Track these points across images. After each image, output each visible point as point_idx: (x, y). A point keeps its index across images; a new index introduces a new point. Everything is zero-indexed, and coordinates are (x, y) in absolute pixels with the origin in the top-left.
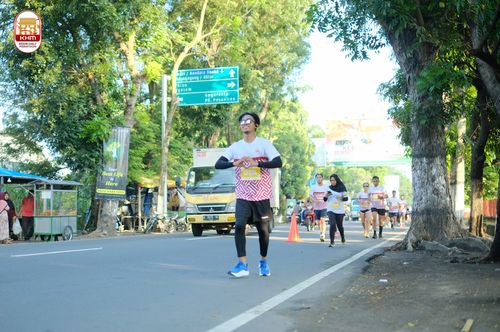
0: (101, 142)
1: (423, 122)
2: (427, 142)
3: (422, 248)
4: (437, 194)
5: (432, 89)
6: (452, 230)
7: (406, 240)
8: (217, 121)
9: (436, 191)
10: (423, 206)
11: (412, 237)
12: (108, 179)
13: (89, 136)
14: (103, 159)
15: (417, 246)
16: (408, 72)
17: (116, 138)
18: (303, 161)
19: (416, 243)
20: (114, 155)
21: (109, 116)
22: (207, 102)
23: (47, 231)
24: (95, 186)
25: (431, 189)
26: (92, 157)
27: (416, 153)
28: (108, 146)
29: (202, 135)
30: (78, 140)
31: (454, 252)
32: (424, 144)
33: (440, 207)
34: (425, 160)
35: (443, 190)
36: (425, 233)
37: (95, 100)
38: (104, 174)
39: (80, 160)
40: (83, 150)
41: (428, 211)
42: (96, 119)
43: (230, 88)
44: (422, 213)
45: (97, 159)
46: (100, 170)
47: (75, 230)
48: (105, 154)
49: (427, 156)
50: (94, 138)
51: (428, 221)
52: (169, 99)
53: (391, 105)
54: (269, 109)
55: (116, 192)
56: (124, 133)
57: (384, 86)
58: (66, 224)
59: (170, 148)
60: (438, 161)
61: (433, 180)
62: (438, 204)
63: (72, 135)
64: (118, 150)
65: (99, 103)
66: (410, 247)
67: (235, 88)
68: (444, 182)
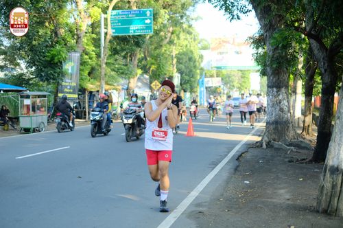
0: (61, 63)
1: (274, 66)
2: (277, 78)
3: (272, 146)
4: (282, 112)
5: (280, 45)
6: (291, 134)
7: (262, 140)
8: (138, 44)
9: (281, 110)
10: (273, 119)
11: (266, 139)
12: (66, 87)
13: (52, 59)
14: (62, 74)
15: (268, 144)
16: (266, 32)
17: (70, 60)
18: (195, 67)
19: (268, 143)
20: (70, 71)
21: (66, 45)
22: (131, 33)
23: (28, 126)
24: (57, 92)
25: (278, 108)
26: (55, 72)
27: (270, 85)
28: (65, 64)
29: (127, 53)
30: (46, 61)
31: (292, 150)
32: (274, 79)
33: (284, 120)
34: (275, 89)
35: (286, 109)
36: (274, 136)
37: (56, 34)
38: (63, 84)
39: (47, 75)
40: (49, 68)
41: (276, 122)
42: (58, 47)
43: (147, 24)
44: (273, 123)
45: (59, 74)
46: (60, 82)
47: (46, 124)
48: (63, 70)
49: (277, 87)
50: (56, 60)
51: (276, 129)
52: (106, 30)
53: (255, 51)
54: (172, 33)
55: (71, 96)
56: (76, 56)
57: (250, 38)
58: (41, 121)
59: (106, 63)
60: (283, 90)
61: (280, 103)
62: (283, 118)
63: (41, 58)
64: (72, 68)
65: (59, 36)
66: (264, 146)
67: (150, 23)
68: (286, 104)
